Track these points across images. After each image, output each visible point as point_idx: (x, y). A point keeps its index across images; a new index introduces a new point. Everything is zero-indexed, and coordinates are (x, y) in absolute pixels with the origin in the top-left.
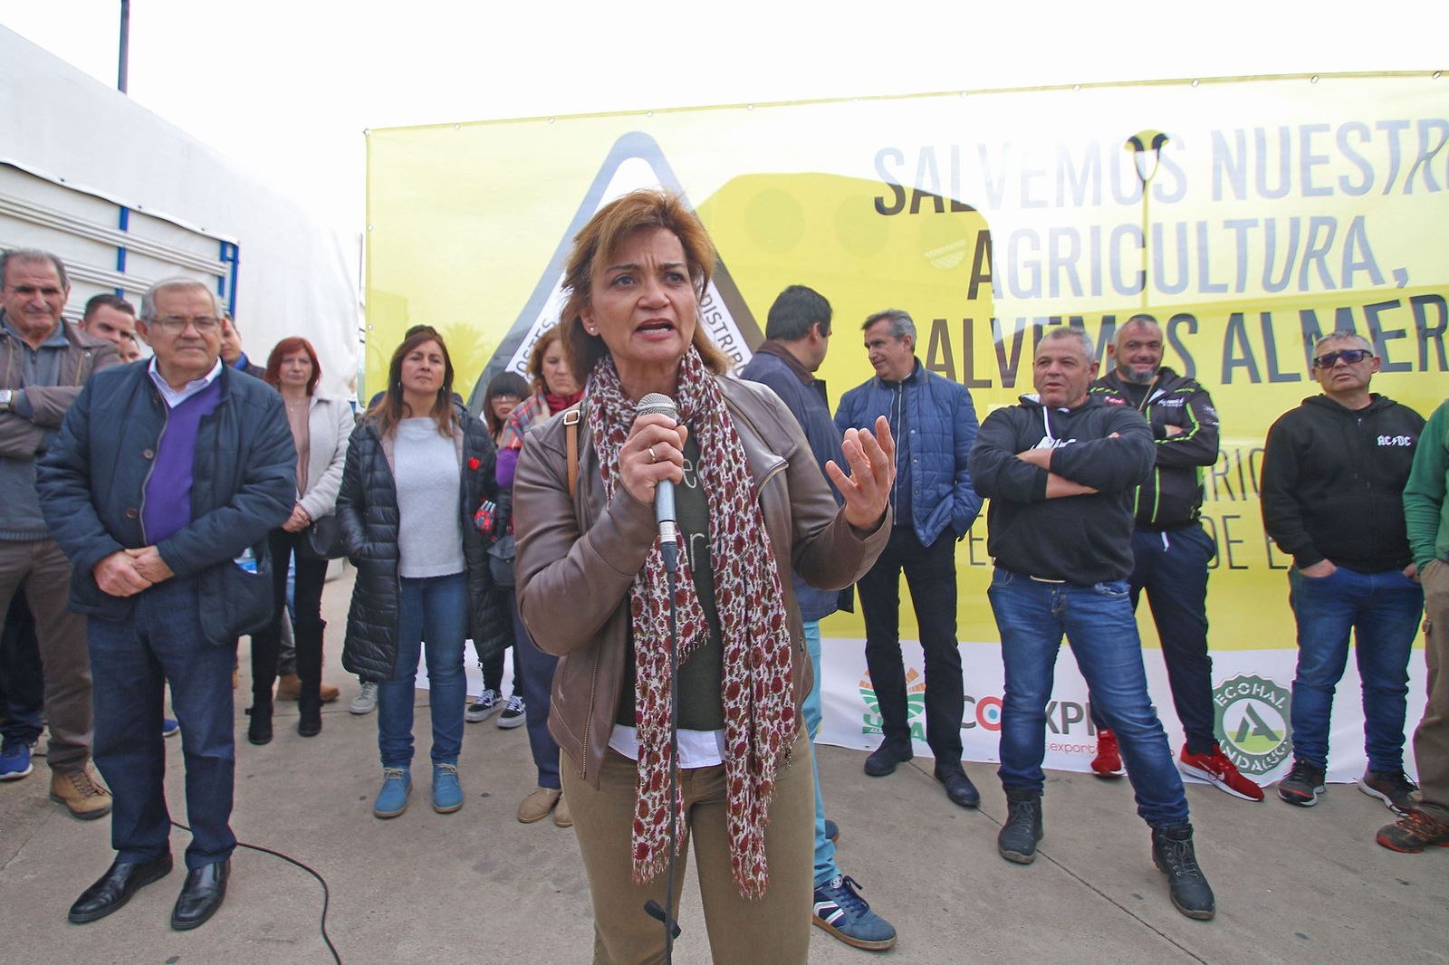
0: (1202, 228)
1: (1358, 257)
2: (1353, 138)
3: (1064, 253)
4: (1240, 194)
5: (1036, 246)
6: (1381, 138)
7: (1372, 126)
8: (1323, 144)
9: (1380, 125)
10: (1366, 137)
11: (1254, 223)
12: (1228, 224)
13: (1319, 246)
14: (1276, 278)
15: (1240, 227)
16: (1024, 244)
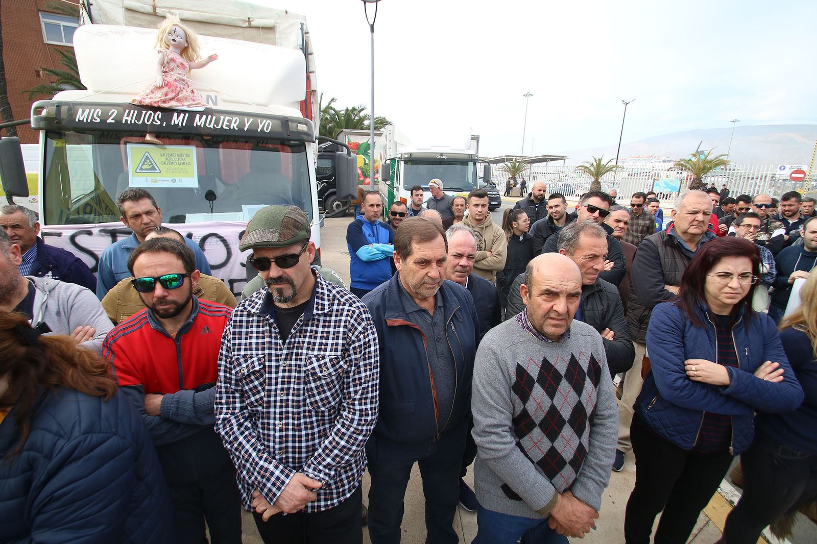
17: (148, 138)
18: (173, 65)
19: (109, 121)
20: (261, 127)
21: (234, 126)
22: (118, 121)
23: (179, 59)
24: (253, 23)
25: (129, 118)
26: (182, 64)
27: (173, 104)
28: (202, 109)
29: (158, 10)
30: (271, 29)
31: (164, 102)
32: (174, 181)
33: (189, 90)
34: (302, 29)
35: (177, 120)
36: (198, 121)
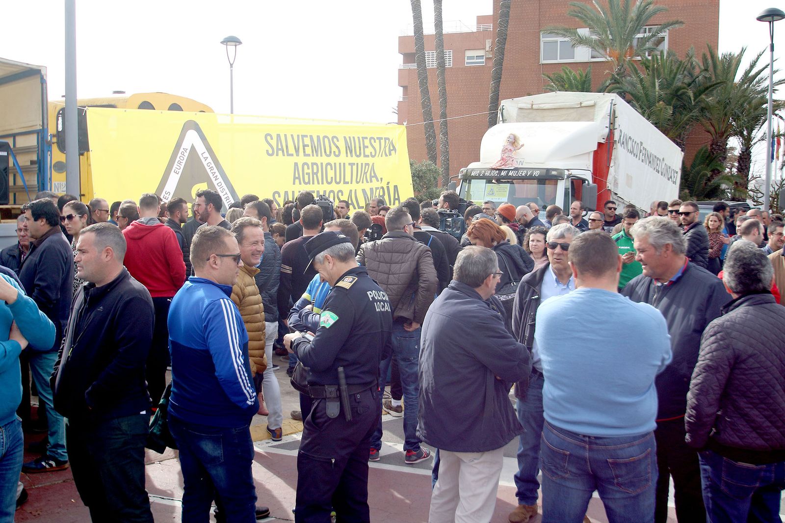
0: (344, 164)
1: (373, 175)
2: (372, 141)
3: (315, 171)
4: (352, 156)
5: (308, 168)
6: (377, 141)
7: (376, 138)
8: (367, 143)
9: (378, 138)
10: (375, 142)
11: (354, 164)
12: (349, 164)
13: (366, 171)
14: (358, 180)
15: (351, 165)
16: (306, 167)
17: (493, 181)
18: (507, 151)
19: (481, 175)
20: (534, 174)
21: (523, 174)
22: (484, 175)
23: (510, 147)
24: (582, 105)
25: (487, 174)
26: (510, 150)
27: (503, 167)
28: (513, 168)
29: (534, 107)
30: (593, 106)
31: (500, 166)
32: (499, 199)
33: (511, 160)
34: (611, 103)
35: (503, 173)
36: (510, 174)
